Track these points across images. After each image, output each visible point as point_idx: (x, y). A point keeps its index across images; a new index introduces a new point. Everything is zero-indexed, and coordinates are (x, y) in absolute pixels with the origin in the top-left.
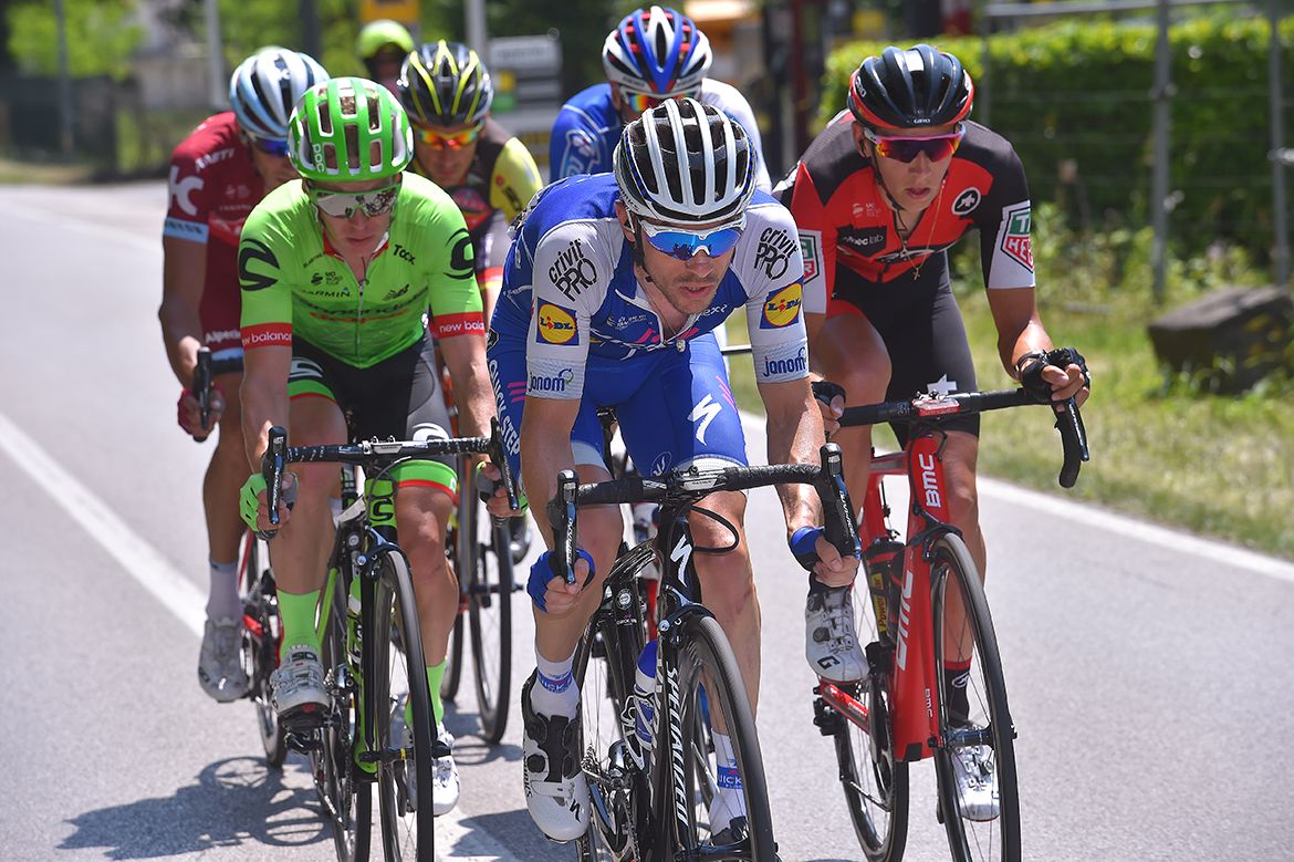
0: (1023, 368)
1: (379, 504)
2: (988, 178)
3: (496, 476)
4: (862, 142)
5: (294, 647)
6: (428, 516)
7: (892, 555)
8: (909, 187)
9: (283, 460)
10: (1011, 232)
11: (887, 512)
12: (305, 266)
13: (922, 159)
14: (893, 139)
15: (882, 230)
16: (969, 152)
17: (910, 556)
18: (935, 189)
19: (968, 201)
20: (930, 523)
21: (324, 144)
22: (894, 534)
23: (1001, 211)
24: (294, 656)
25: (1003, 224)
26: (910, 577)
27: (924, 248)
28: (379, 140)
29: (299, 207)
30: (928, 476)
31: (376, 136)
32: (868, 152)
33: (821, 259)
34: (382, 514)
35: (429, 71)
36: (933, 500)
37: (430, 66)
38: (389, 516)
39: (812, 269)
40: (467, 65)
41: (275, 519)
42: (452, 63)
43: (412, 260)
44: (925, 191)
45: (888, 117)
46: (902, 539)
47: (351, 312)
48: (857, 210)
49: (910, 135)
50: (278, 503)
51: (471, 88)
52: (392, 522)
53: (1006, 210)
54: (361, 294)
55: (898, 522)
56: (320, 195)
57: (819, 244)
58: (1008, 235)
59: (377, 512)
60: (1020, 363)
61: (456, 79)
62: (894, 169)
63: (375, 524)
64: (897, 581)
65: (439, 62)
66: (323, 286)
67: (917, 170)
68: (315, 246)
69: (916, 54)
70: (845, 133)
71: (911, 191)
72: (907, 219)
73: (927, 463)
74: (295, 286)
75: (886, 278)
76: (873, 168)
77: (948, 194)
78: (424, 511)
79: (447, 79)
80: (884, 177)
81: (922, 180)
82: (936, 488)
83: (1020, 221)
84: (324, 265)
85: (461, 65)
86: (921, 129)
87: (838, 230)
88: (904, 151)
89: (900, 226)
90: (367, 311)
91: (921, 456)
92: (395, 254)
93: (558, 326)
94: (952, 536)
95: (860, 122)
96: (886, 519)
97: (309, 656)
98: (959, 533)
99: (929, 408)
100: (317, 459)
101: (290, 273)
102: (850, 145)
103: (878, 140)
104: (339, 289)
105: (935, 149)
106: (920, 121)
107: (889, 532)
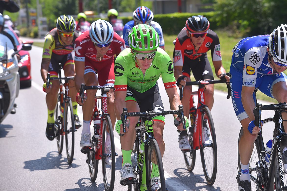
0: (221, 76)
1: (149, 127)
2: (212, 40)
3: (180, 120)
4: (188, 34)
5: (126, 164)
6: (159, 129)
7: (194, 111)
8: (197, 42)
9: (127, 116)
10: (217, 50)
11: (194, 103)
12: (131, 70)
13: (200, 37)
14: (194, 33)
15: (192, 50)
16: (209, 35)
17: (198, 111)
18: (202, 43)
19: (208, 44)
20: (202, 104)
21: (139, 41)
22: (195, 107)
23: (214, 46)
24: (126, 166)
25: (215, 49)
26: (197, 115)
27: (200, 53)
28: (152, 40)
29: (130, 55)
30: (202, 96)
31: (152, 39)
32: (189, 36)
33: (181, 55)
34: (150, 129)
35: (63, 21)
36: (202, 100)
37: (63, 20)
38: (152, 130)
39: (180, 58)
40: (71, 19)
41: (125, 131)
42: (68, 19)
43: (158, 69)
44: (200, 43)
45: (194, 29)
46: (196, 108)
47: (141, 81)
48: (188, 46)
49: (197, 33)
50: (125, 127)
51: (72, 24)
52: (152, 131)
53: (215, 46)
54: (144, 77)
55: (196, 105)
56: (137, 54)
57: (181, 53)
58: (216, 51)
59: (149, 129)
60: (220, 75)
61: (69, 23)
62: (194, 39)
63: (148, 132)
64: (195, 116)
65: (65, 19)
66: (135, 75)
67: (199, 39)
68: (133, 65)
69: (199, 17)
70: (185, 32)
71: (198, 43)
72: (197, 48)
73: (202, 93)
74: (127, 75)
75: (194, 59)
76: (190, 39)
77: (204, 43)
78: (158, 127)
79: (67, 22)
80: (192, 40)
81: (200, 41)
82: (203, 98)
83: (218, 48)
84: (135, 70)
85: (70, 19)
86: (200, 32)
87: (184, 50)
88: (196, 36)
89: (196, 50)
90: (145, 81)
91: (200, 92)
92: (153, 67)
93: (251, 71)
94: (206, 107)
95: (188, 30)
96: (194, 104)
97: (129, 166)
98: (207, 107)
99: (203, 83)
100: (134, 116)
101: (127, 72)
102: (186, 34)
103: (192, 34)
104: (138, 76)
105: (202, 35)
106: (200, 30)
107: (194, 106)
